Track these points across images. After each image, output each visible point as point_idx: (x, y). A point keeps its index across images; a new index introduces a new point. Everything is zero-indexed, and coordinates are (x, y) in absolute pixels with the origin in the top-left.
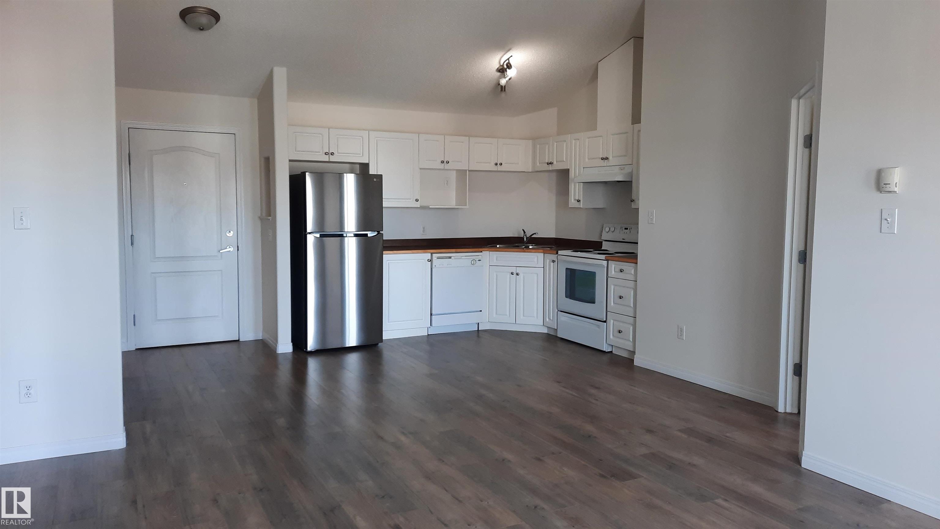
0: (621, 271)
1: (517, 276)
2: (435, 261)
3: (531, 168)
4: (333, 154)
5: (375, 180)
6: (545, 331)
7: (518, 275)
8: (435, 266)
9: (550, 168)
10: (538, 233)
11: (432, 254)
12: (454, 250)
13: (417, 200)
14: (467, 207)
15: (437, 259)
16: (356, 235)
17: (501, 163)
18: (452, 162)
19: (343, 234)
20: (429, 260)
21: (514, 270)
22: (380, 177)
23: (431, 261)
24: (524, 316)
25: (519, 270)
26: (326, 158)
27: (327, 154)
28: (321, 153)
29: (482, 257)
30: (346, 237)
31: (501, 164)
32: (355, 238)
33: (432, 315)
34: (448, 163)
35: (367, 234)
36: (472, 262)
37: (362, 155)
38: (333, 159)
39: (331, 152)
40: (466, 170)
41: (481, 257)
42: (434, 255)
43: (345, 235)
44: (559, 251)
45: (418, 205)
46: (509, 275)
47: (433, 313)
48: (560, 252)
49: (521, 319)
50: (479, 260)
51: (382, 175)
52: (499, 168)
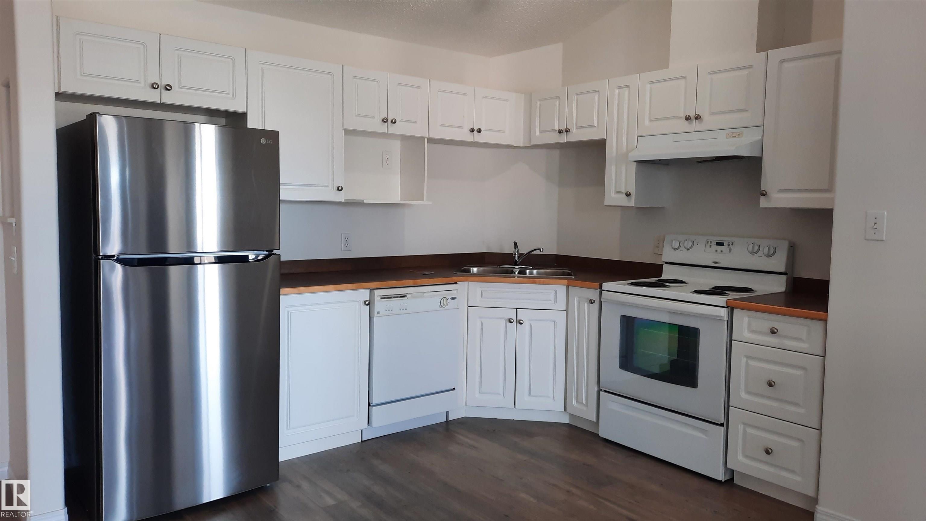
0: (773, 332)
1: (519, 325)
2: (379, 305)
3: (522, 140)
4: (169, 88)
5: (263, 141)
6: (565, 420)
7: (521, 324)
8: (378, 313)
9: (564, 139)
10: (543, 249)
11: (372, 290)
12: (411, 282)
13: (340, 189)
14: (426, 202)
15: (381, 298)
16: (220, 260)
17: (480, 129)
18: (400, 121)
19: (192, 258)
20: (367, 303)
21: (512, 314)
22: (274, 136)
23: (369, 303)
24: (529, 394)
25: (522, 315)
26: (153, 97)
27: (156, 86)
28: (142, 84)
29: (458, 292)
30: (200, 264)
31: (479, 131)
32: (217, 266)
33: (371, 405)
34: (395, 122)
35: (247, 256)
36: (442, 301)
37: (231, 96)
38: (168, 98)
39: (164, 83)
40: (423, 138)
41: (455, 292)
42: (376, 291)
43: (197, 260)
44: (604, 284)
45: (341, 197)
46: (503, 323)
47: (374, 401)
48: (606, 286)
49: (524, 400)
50: (453, 298)
51: (278, 132)
52: (476, 138)
